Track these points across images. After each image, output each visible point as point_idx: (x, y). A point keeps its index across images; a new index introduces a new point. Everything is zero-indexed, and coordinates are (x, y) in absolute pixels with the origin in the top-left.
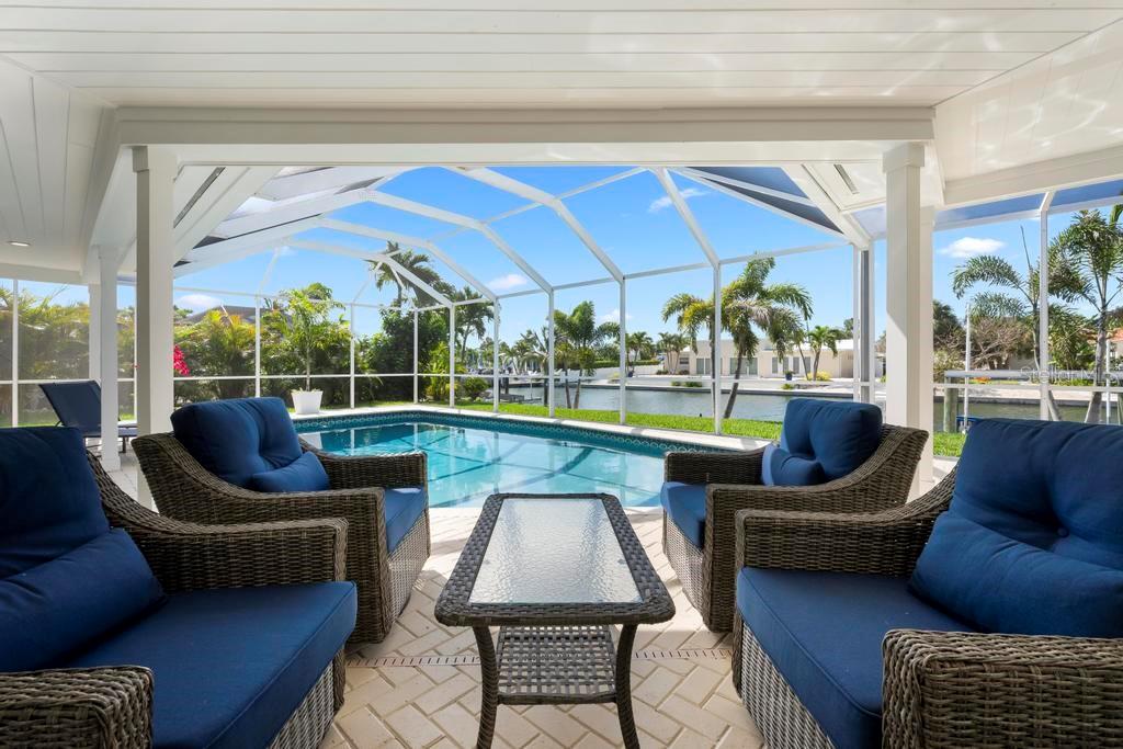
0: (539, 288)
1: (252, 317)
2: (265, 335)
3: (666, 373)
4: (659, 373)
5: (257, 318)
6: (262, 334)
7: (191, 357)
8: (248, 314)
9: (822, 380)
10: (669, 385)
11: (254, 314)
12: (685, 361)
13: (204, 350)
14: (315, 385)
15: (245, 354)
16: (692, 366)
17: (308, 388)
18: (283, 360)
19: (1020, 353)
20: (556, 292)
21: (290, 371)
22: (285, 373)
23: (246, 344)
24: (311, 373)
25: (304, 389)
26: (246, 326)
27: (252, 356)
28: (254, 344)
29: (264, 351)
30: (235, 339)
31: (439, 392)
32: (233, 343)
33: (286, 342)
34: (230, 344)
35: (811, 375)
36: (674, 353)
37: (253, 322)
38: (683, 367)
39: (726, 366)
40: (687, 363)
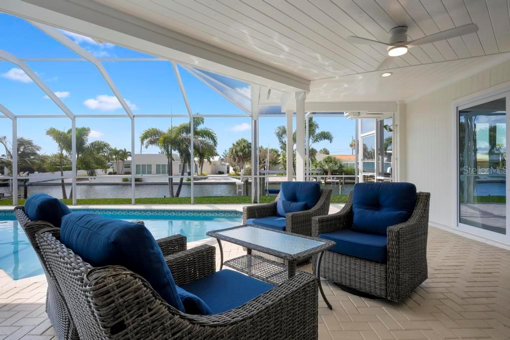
0: (64, 114)
3: (115, 173)
4: (110, 173)
9: (204, 175)
10: (120, 181)
12: (128, 166)
16: (133, 169)
19: (273, 163)
20: (76, 119)
35: (199, 173)
36: (120, 161)
38: (127, 170)
39: (154, 169)
40: (129, 167)
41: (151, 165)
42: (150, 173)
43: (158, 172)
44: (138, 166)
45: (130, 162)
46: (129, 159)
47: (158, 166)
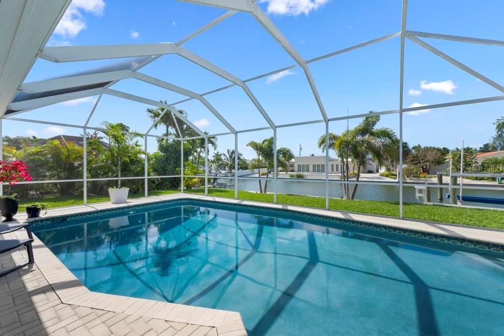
0: (230, 131)
1: (80, 143)
2: (89, 153)
5: (85, 142)
6: (87, 152)
7: (40, 166)
8: (78, 140)
10: (288, 177)
11: (83, 141)
13: (47, 162)
14: (124, 184)
15: (76, 164)
16: (296, 168)
17: (119, 186)
18: (100, 168)
19: (436, 163)
21: (105, 174)
22: (103, 176)
23: (77, 158)
24: (121, 177)
25: (117, 188)
26: (77, 147)
27: (81, 165)
28: (82, 158)
29: (89, 162)
30: (69, 155)
31: (189, 184)
32: (68, 157)
33: (103, 157)
34: (66, 158)
37: (82, 145)
38: (291, 168)
39: (311, 168)
40: (293, 166)
41: (309, 165)
42: (308, 171)
43: (314, 171)
44: (299, 166)
45: (294, 162)
46: (293, 160)
47: (314, 166)
